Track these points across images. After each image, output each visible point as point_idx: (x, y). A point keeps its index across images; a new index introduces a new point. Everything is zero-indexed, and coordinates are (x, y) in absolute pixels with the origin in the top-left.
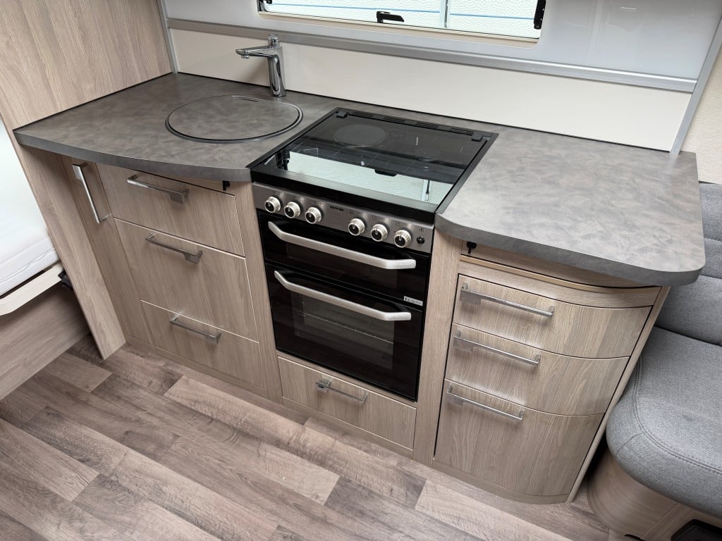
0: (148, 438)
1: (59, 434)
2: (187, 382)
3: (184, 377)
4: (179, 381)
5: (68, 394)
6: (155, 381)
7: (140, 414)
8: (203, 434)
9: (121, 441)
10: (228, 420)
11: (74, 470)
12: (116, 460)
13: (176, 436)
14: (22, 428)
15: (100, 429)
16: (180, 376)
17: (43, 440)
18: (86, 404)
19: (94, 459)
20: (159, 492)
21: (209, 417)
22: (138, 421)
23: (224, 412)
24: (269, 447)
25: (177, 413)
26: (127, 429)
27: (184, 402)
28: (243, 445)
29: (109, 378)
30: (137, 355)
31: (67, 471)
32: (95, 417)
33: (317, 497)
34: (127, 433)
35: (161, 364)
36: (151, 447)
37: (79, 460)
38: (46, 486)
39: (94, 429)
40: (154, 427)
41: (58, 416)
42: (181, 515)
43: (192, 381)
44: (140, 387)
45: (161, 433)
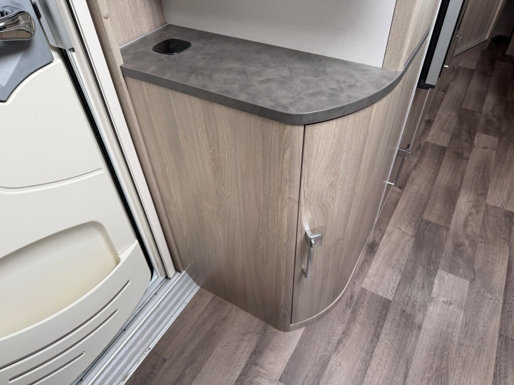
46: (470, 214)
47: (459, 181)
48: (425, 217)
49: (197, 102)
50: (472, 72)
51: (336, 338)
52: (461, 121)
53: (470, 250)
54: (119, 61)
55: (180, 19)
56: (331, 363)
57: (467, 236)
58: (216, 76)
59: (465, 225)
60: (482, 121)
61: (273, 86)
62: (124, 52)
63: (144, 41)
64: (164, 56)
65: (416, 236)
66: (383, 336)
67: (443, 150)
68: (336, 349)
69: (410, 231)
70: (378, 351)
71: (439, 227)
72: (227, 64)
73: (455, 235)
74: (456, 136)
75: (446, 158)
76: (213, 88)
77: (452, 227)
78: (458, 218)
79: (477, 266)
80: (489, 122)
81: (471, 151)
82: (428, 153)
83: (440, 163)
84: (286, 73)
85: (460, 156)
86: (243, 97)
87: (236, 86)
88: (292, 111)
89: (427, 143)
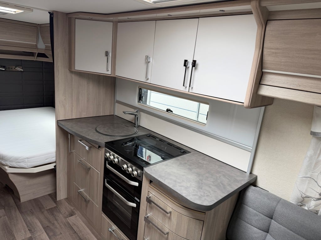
0: (52, 230)
1: (29, 219)
2: (76, 217)
3: (76, 215)
4: (74, 216)
5: (40, 208)
6: (67, 213)
7: (55, 222)
8: (69, 236)
9: (44, 228)
10: (80, 234)
11: (25, 232)
12: (39, 234)
13: (61, 233)
14: (21, 213)
15: (41, 222)
16: (75, 214)
17: (23, 219)
18: (43, 212)
19: (33, 231)
21: (75, 231)
22: (53, 224)
23: (81, 231)
25: (66, 226)
26: (48, 225)
27: (71, 223)
29: (54, 207)
30: (68, 203)
31: (23, 231)
32: (42, 217)
34: (48, 226)
35: (72, 208)
37: (29, 229)
38: (15, 233)
39: (39, 222)
40: (56, 228)
41: (32, 213)
43: (78, 217)
44: (61, 213)
45: (57, 230)
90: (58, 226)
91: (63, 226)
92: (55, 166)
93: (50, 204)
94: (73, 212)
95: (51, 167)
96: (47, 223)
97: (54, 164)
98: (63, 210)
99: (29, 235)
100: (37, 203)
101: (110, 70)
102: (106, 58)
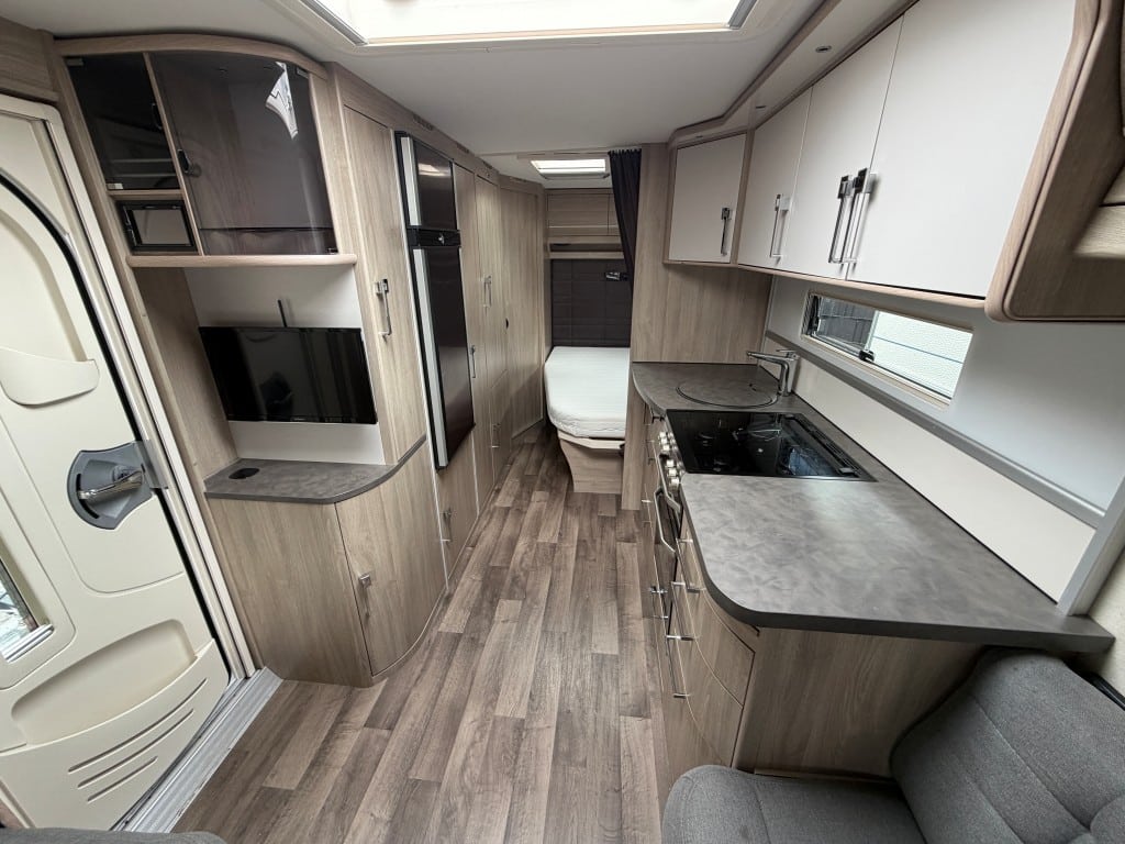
0: (586, 549)
1: (569, 519)
2: (633, 547)
3: (635, 544)
4: (631, 544)
5: (592, 509)
6: (624, 534)
7: (599, 540)
8: (604, 571)
9: (579, 541)
10: (621, 577)
11: (554, 534)
12: (567, 545)
13: (595, 561)
14: (564, 507)
15: (580, 530)
16: (634, 542)
17: (563, 516)
18: (591, 517)
19: (563, 537)
20: (559, 570)
21: (617, 568)
22: (594, 541)
23: (624, 573)
24: (615, 607)
25: (609, 553)
26: (587, 540)
27: (618, 553)
28: (609, 593)
29: (612, 517)
31: (552, 531)
32: (586, 524)
33: (595, 646)
34: (585, 541)
35: (637, 530)
36: (582, 553)
37: (560, 533)
40: (595, 549)
41: (578, 513)
42: (551, 584)
43: (635, 549)
44: (615, 530)
45: (593, 553)
46: (526, 553)
47: (518, 531)
48: (491, 564)
49: (264, 504)
50: (533, 445)
51: (415, 676)
52: (522, 485)
53: (523, 579)
54: (203, 489)
55: (249, 454)
56: (411, 695)
57: (522, 569)
58: (276, 487)
59: (521, 562)
60: (538, 482)
61: (315, 485)
62: (206, 482)
63: (221, 473)
64: (239, 481)
65: (483, 580)
66: (454, 662)
67: (508, 509)
68: (415, 685)
69: (479, 578)
70: (450, 674)
71: (501, 568)
72: (285, 479)
73: (514, 571)
74: (518, 497)
75: (510, 516)
76: (274, 494)
77: (512, 566)
78: (517, 558)
79: (528, 589)
80: (543, 482)
81: (528, 505)
82: (496, 515)
83: (505, 520)
84: (325, 477)
85: (520, 512)
86: (294, 495)
87: (291, 490)
88: (325, 497)
89: (495, 508)
90: (598, 547)
91: (604, 551)
92: (622, 446)
93: (608, 510)
94: (634, 537)
95: (615, 445)
96: (586, 535)
97: (621, 442)
98: (622, 527)
99: (555, 541)
100: (593, 500)
101: (729, 252)
102: (721, 223)
